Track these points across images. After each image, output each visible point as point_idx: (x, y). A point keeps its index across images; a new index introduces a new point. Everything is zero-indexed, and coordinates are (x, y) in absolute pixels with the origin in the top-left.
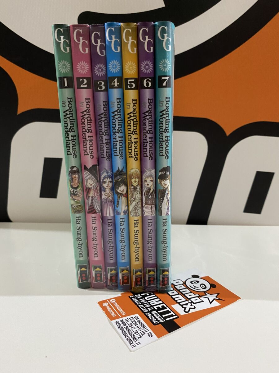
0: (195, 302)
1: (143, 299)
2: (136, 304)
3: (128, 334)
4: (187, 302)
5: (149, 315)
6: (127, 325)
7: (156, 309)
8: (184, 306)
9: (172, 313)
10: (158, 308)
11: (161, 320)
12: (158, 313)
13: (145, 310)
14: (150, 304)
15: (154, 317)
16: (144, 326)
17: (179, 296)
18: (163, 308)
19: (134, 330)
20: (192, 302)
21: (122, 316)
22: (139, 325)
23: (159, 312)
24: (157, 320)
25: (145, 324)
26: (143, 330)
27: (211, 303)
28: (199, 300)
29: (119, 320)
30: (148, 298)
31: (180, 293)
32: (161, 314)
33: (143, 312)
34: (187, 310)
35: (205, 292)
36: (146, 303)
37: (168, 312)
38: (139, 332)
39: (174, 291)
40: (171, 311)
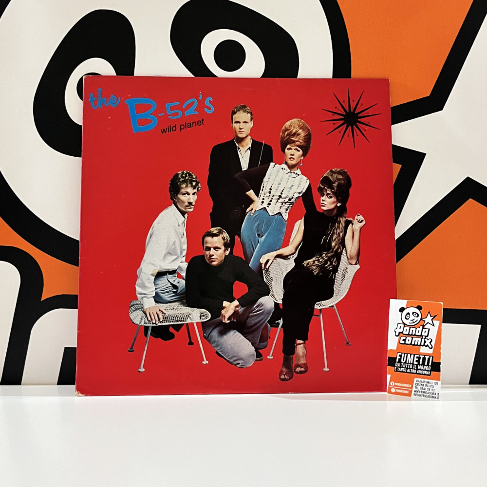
1: (402, 364)
3: (428, 395)
4: (423, 340)
5: (420, 372)
6: (420, 390)
7: (417, 363)
9: (427, 357)
10: (417, 361)
11: (429, 368)
12: (421, 365)
14: (410, 363)
15: (423, 370)
16: (427, 382)
17: (414, 339)
19: (427, 389)
20: (426, 337)
21: (412, 388)
22: (424, 384)
24: (427, 371)
25: (426, 380)
26: (430, 385)
28: (427, 331)
29: (413, 392)
30: (403, 360)
31: (412, 336)
33: (414, 373)
34: (430, 347)
36: (408, 365)
37: (424, 359)
38: (430, 388)
40: (425, 356)
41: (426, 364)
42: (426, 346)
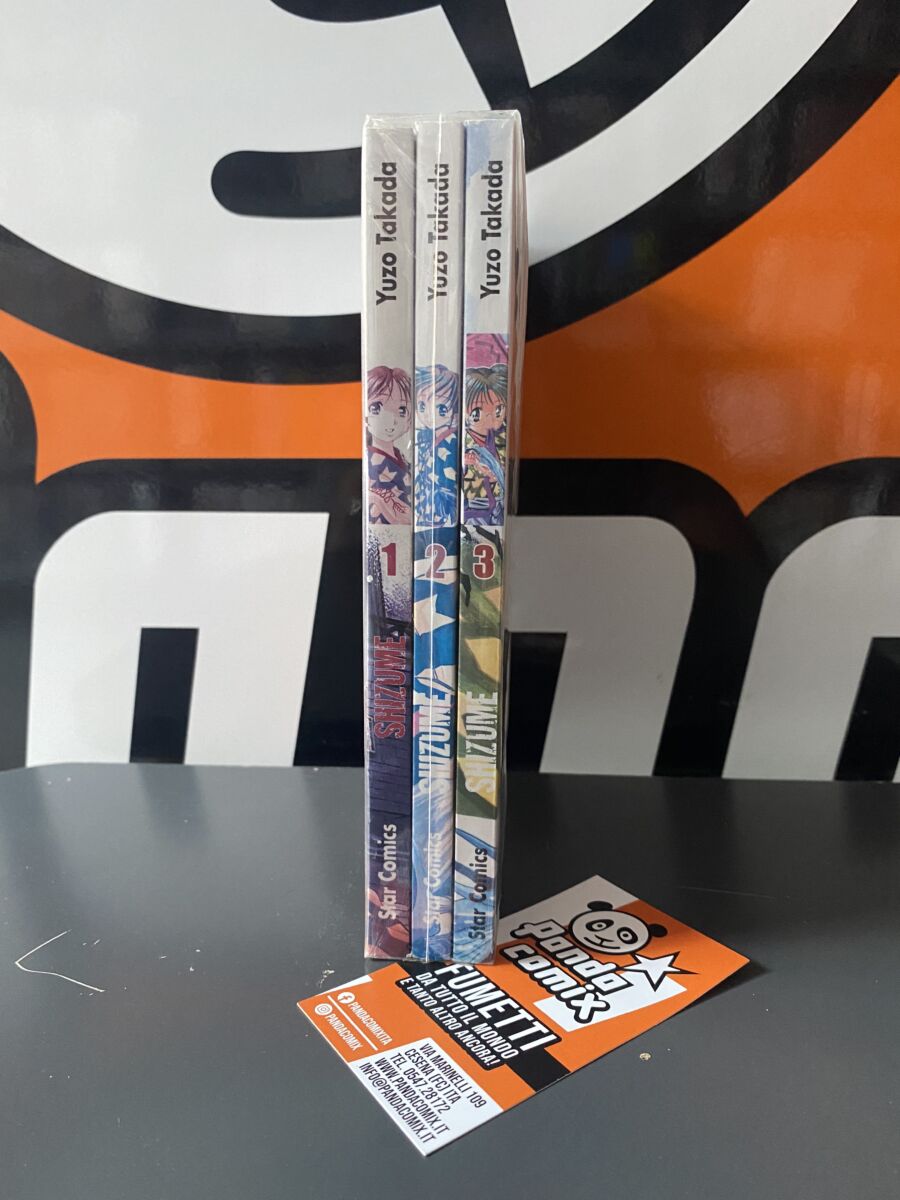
0: (605, 988)
1: (443, 986)
3: (405, 1100)
4: (581, 990)
5: (468, 1039)
6: (401, 1073)
7: (488, 1016)
8: (574, 1003)
9: (538, 1027)
10: (493, 1012)
11: (508, 1052)
12: (494, 1028)
13: (451, 1023)
14: (468, 1003)
15: (483, 1042)
16: (453, 1075)
17: (555, 970)
18: (510, 1011)
19: (425, 1088)
20: (597, 989)
21: (382, 1048)
22: (437, 1071)
23: (498, 1025)
24: (493, 1052)
25: (456, 1067)
26: (453, 1087)
27: (655, 987)
28: (619, 982)
29: (372, 1060)
30: (457, 984)
31: (556, 963)
32: (505, 1032)
33: (445, 1029)
34: (584, 1015)
35: (633, 954)
36: (454, 1000)
37: (525, 1024)
38: (440, 1094)
39: (538, 958)
40: (536, 1019)
41: (513, 1037)
42: (570, 1006)
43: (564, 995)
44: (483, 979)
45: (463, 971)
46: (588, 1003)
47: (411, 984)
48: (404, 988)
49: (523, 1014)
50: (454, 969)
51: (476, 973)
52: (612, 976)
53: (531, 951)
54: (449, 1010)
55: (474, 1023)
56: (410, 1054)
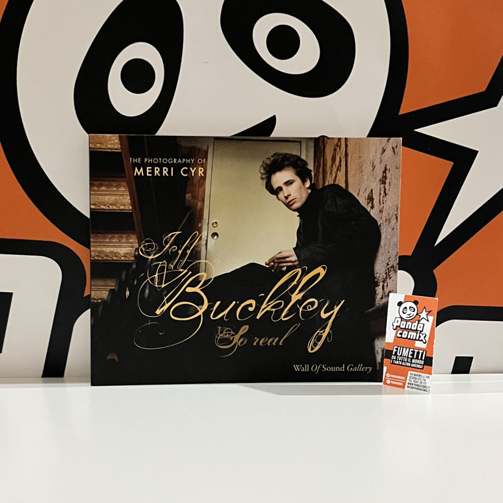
0: (421, 329)
1: (398, 357)
2: (399, 365)
3: (420, 387)
4: (418, 334)
5: (414, 365)
6: (413, 383)
7: (411, 357)
8: (420, 339)
9: (421, 352)
10: (411, 355)
11: (422, 362)
12: (415, 359)
13: (409, 364)
14: (405, 357)
15: (417, 364)
16: (420, 375)
17: (410, 333)
18: (413, 352)
19: (419, 382)
20: (421, 331)
21: (406, 380)
22: (417, 377)
23: (415, 357)
24: (420, 365)
25: (419, 374)
26: (422, 378)
27: (428, 321)
28: (422, 326)
29: (407, 384)
30: (399, 353)
31: (408, 331)
32: (417, 358)
33: (408, 366)
34: (425, 342)
35: (417, 314)
36: (403, 358)
37: (418, 353)
38: (423, 381)
39: (404, 332)
40: (419, 350)
41: (420, 358)
42: (421, 341)
43: (417, 339)
44: (402, 348)
45: (397, 349)
46: (422, 337)
47: (393, 362)
48: (393, 363)
49: (416, 351)
50: (395, 350)
51: (399, 348)
52: (419, 325)
53: (401, 332)
54: (405, 362)
55: (411, 361)
56: (410, 377)
